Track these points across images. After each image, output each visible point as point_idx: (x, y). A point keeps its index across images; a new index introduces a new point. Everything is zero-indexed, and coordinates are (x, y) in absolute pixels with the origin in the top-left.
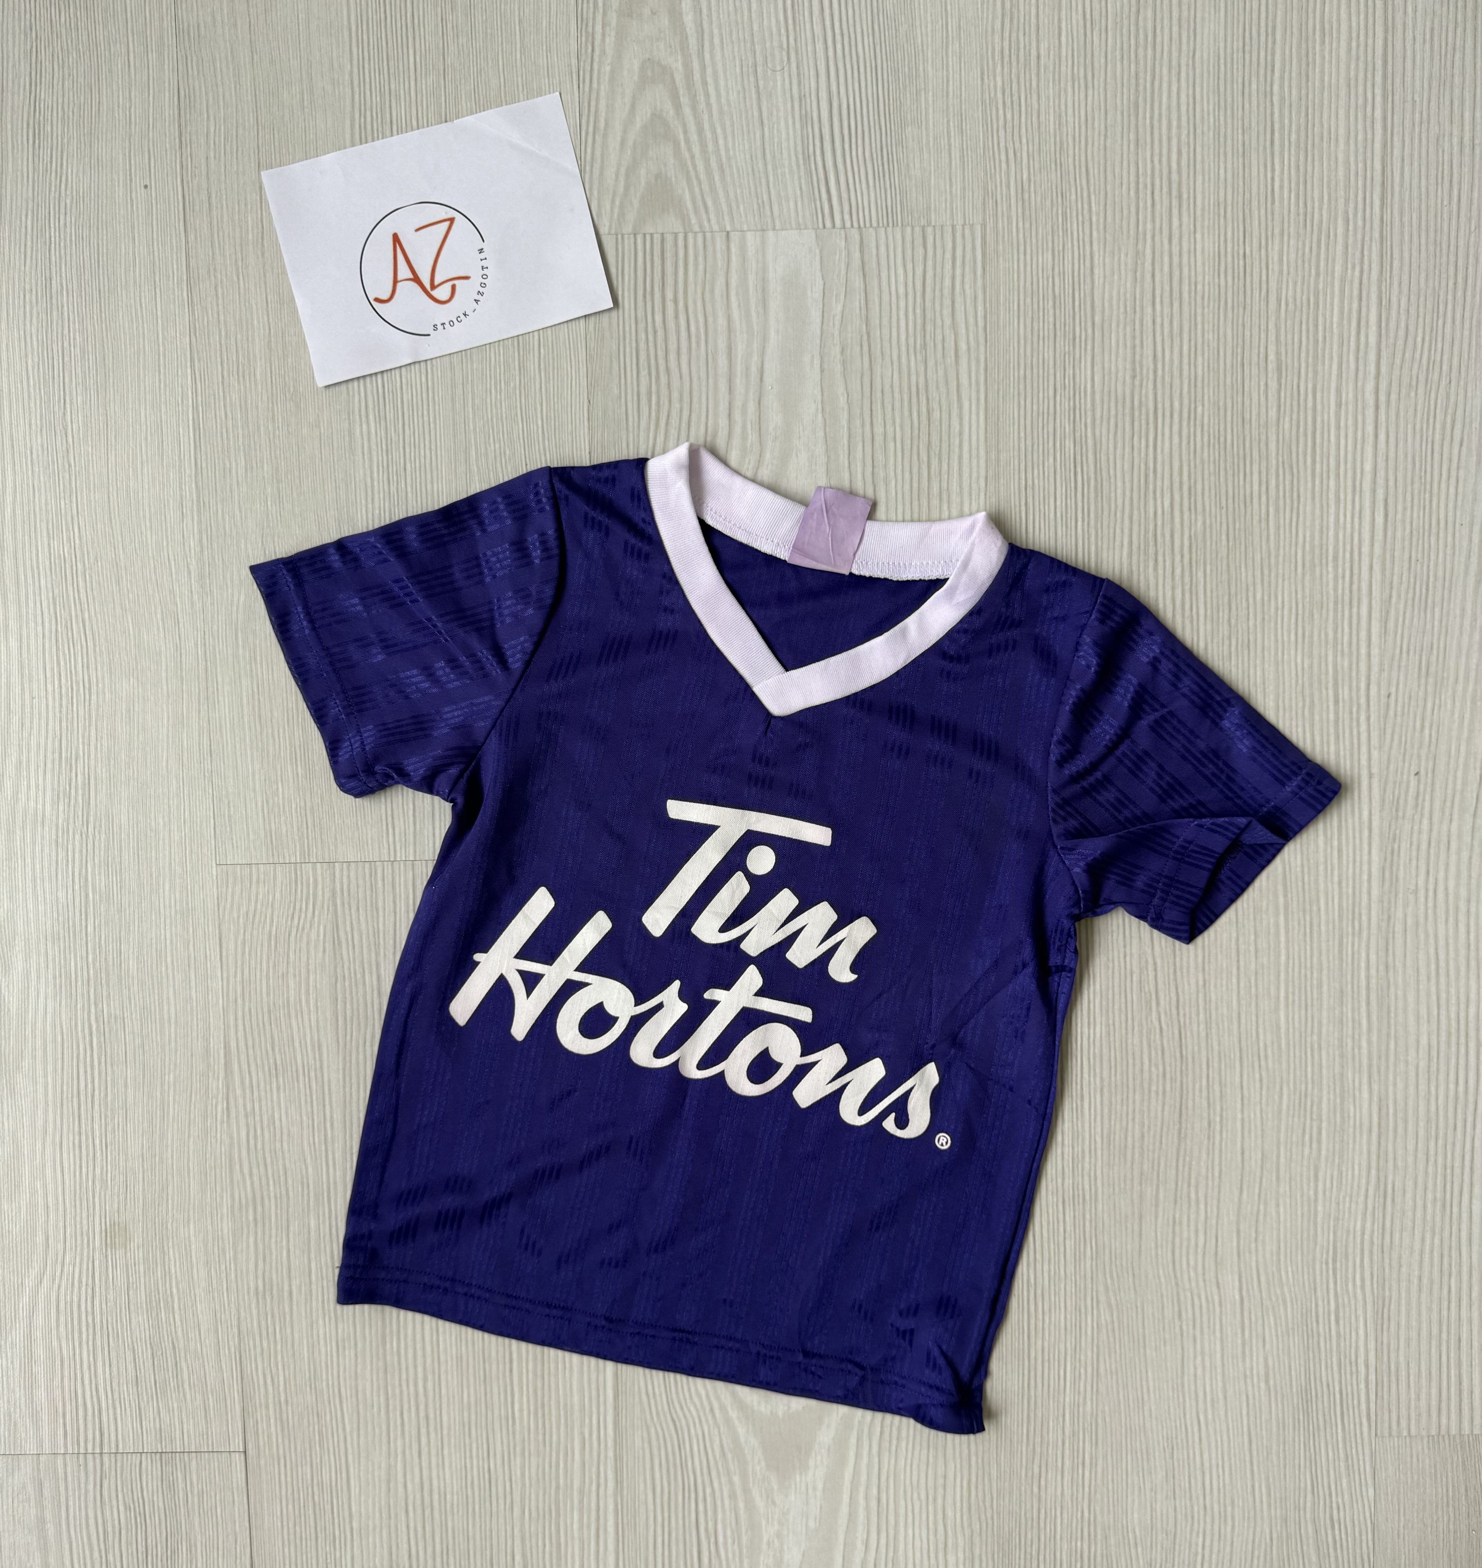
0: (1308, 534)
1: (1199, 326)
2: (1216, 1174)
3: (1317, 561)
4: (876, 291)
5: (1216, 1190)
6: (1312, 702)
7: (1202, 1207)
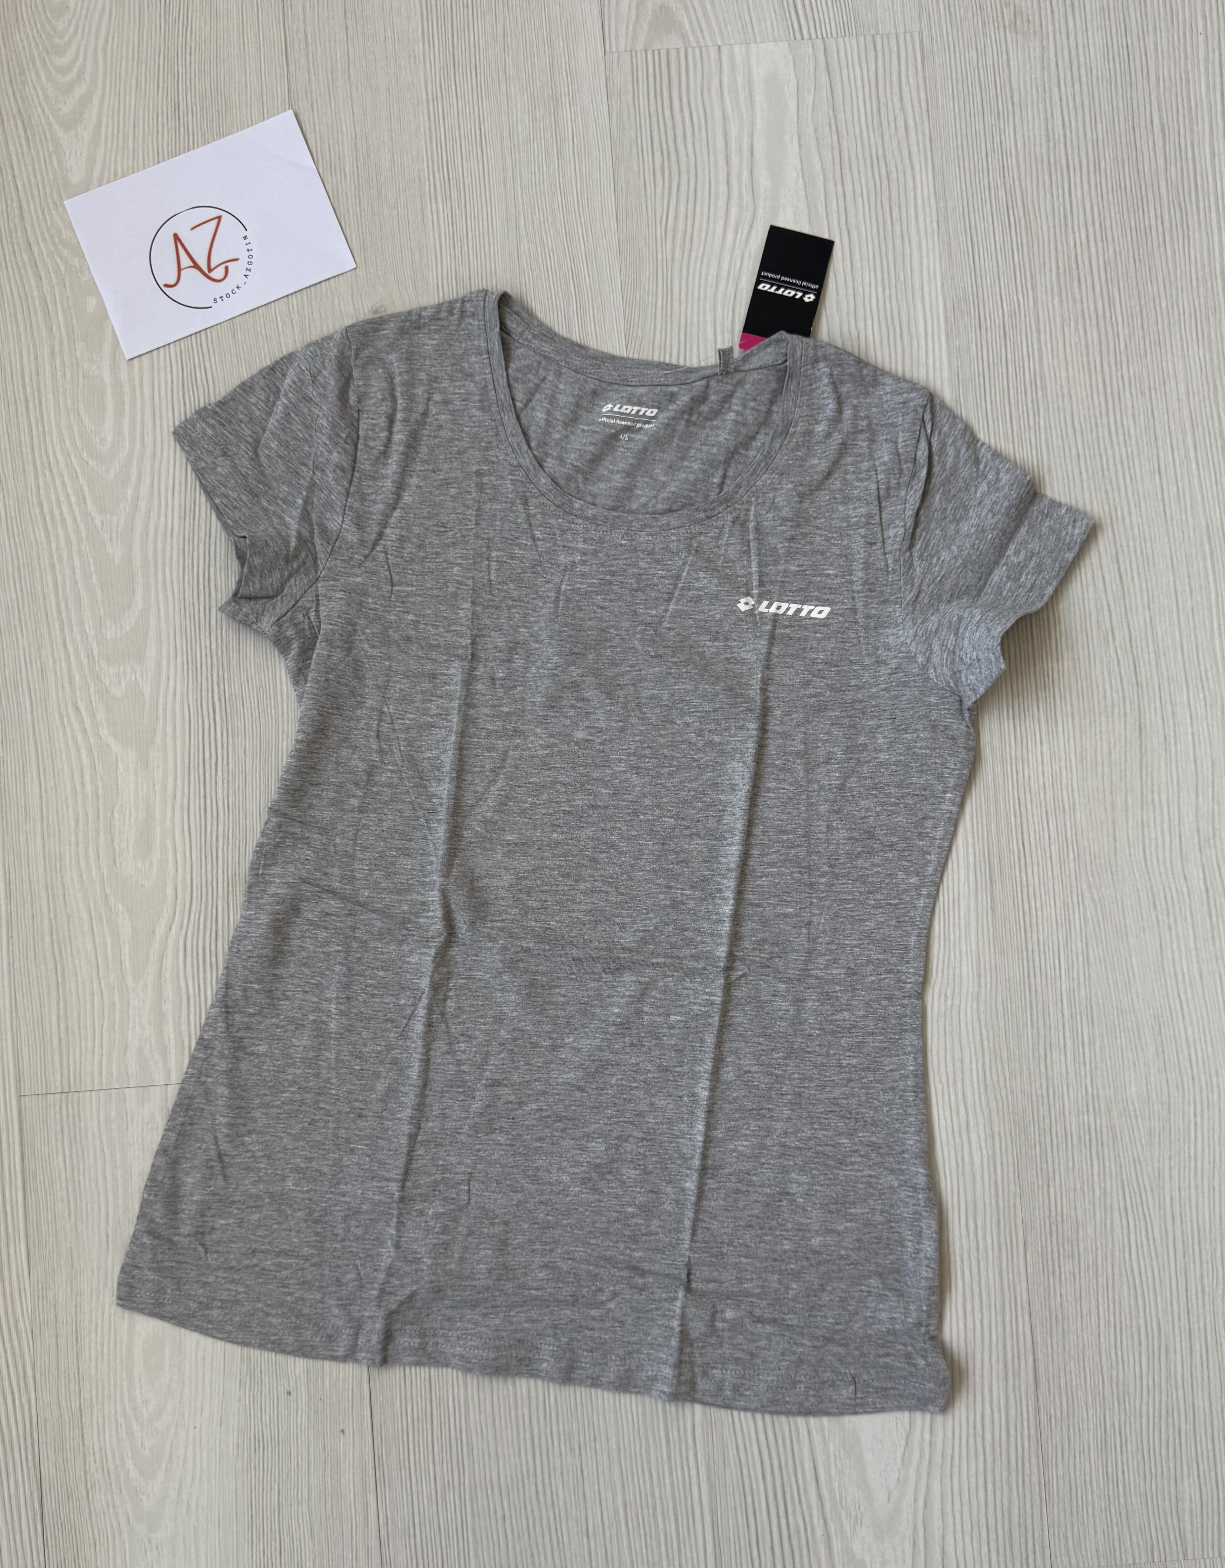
0: (1198, 255)
1: (1097, 101)
2: (1175, 782)
3: (1208, 277)
4: (839, 85)
5: (1176, 795)
6: (1215, 387)
7: (1165, 809)
